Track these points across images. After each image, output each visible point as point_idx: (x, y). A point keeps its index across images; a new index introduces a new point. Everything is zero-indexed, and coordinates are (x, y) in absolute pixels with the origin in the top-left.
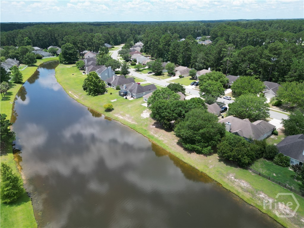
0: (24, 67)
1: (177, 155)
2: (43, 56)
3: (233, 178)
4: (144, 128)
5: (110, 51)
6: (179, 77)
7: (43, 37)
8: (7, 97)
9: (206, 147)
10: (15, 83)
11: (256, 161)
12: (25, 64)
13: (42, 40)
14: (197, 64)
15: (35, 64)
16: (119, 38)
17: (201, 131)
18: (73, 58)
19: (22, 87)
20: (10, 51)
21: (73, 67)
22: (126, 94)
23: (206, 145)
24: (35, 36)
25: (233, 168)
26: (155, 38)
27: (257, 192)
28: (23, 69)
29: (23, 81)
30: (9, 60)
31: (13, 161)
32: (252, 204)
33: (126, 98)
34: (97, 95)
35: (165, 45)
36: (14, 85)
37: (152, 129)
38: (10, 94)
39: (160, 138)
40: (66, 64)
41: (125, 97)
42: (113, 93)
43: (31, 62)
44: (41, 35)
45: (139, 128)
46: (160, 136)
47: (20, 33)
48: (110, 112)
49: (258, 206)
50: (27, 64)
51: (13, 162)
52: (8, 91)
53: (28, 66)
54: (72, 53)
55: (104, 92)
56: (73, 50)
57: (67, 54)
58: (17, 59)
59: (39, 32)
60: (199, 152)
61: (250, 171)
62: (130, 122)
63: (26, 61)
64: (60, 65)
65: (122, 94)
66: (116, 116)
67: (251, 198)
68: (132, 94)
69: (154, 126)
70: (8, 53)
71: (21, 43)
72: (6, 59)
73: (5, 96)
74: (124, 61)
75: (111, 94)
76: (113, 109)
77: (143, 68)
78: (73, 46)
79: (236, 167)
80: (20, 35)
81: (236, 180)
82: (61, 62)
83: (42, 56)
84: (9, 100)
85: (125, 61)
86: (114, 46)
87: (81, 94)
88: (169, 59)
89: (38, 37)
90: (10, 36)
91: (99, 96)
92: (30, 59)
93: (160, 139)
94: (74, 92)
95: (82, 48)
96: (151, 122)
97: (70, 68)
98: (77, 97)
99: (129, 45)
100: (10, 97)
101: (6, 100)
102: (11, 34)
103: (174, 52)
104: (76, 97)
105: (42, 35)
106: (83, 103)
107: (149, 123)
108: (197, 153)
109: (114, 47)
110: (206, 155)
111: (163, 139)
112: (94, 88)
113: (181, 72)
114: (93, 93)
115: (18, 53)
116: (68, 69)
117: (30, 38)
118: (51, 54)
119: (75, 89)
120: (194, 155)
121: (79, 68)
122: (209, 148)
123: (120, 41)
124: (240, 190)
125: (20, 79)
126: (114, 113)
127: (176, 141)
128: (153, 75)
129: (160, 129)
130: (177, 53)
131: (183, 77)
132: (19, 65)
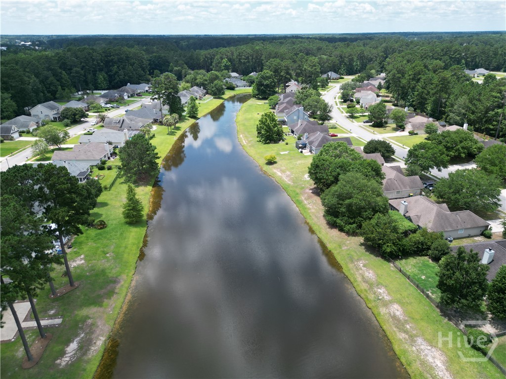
0: (208, 98)
1: (315, 228)
2: (237, 86)
3: (361, 265)
4: (298, 191)
5: (330, 84)
6: (409, 133)
7: (246, 59)
8: (174, 132)
9: (351, 225)
10: (189, 117)
11: (413, 257)
12: (211, 95)
13: (244, 63)
14: (451, 115)
15: (223, 96)
16: (357, 63)
17: (347, 201)
18: (269, 91)
19: (194, 123)
20: (199, 77)
21: (265, 103)
22: (304, 147)
23: (352, 221)
24: (237, 57)
25: (372, 256)
26: (398, 67)
27: (377, 285)
28: (205, 102)
29: (199, 116)
30: (195, 88)
31: (150, 193)
32: (362, 295)
33: (302, 152)
34: (268, 143)
35: (413, 79)
36: (187, 119)
37: (307, 193)
38: (178, 129)
39: (309, 206)
40: (259, 99)
41: (300, 150)
42: (290, 144)
43: (217, 93)
44: (243, 57)
45: (291, 189)
46: (309, 203)
47: (220, 53)
48: (270, 166)
49: (368, 300)
50: (213, 95)
51: (148, 194)
52: (177, 125)
53: (214, 98)
54: (268, 85)
55: (279, 141)
56: (271, 79)
57: (263, 85)
58: (204, 88)
59: (242, 53)
60: (341, 230)
61: (392, 265)
62: (286, 181)
63: (213, 91)
64: (252, 99)
65: (300, 146)
66: (275, 171)
67: (365, 290)
68: (311, 147)
69: (311, 191)
70: (196, 79)
71: (217, 66)
72: (192, 87)
73: (172, 130)
74: (341, 100)
75: (287, 144)
76: (275, 163)
77: (361, 114)
78: (271, 75)
79: (377, 256)
80: (218, 57)
81: (363, 268)
82: (254, 96)
83: (235, 86)
84: (175, 135)
85: (343, 100)
86: (343, 76)
87: (251, 139)
88: (414, 103)
89: (240, 59)
90: (209, 56)
91: (271, 145)
92: (217, 89)
94: (246, 136)
95: (286, 78)
96: (311, 185)
97: (261, 105)
98: (246, 142)
99: (365, 76)
100: (176, 133)
101: (172, 135)
102: (209, 54)
103: (423, 92)
104: (244, 142)
105: (245, 56)
106: (248, 151)
107: (308, 185)
108: (339, 230)
109: (343, 78)
110: (348, 233)
111: (311, 207)
112: (266, 134)
113: (413, 126)
114: (264, 140)
115: (206, 80)
116: (258, 106)
117: (230, 60)
118: (248, 84)
119: (249, 132)
120: (335, 232)
121: (270, 106)
122: (354, 225)
123: (357, 68)
124: (359, 279)
125: (194, 113)
126: (274, 168)
128: (370, 126)
129: (316, 195)
130: (427, 95)
131: (417, 134)
132: (205, 96)
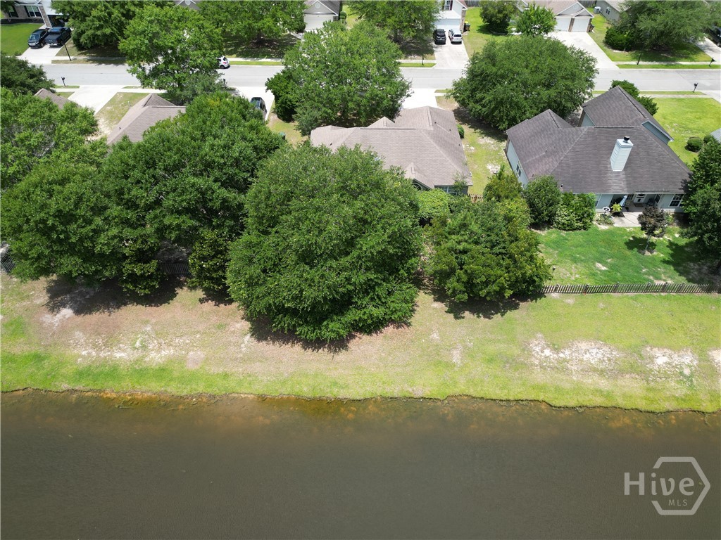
1: (305, 389)
3: (547, 352)
37: (64, 329)
39: (153, 354)
46: (144, 347)
49: (684, 400)
61: (554, 294)
67: (647, 389)
69: (67, 312)
81: (561, 355)
93: (156, 357)
96: (27, 298)
107: (20, 306)
127: (238, 326)
129: (107, 307)
